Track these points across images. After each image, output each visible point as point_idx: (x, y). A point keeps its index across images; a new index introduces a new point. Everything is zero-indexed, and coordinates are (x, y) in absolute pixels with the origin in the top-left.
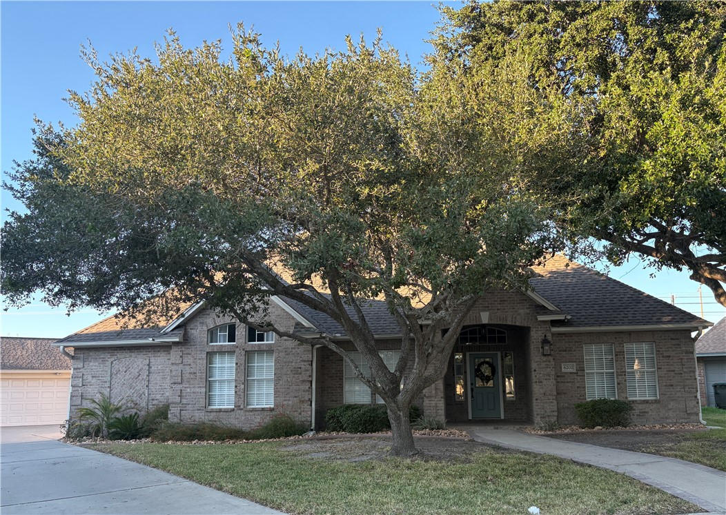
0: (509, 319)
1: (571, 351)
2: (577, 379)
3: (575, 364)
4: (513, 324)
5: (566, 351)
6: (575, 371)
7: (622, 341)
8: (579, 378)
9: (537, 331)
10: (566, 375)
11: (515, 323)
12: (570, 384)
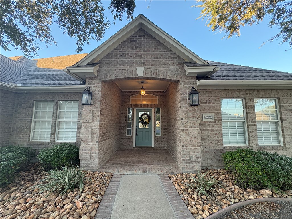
0: (161, 73)
1: (211, 103)
2: (215, 127)
3: (213, 114)
4: (165, 78)
5: (206, 103)
6: (214, 121)
7: (253, 97)
8: (217, 126)
9: (185, 84)
10: (206, 124)
11: (166, 77)
12: (210, 132)
